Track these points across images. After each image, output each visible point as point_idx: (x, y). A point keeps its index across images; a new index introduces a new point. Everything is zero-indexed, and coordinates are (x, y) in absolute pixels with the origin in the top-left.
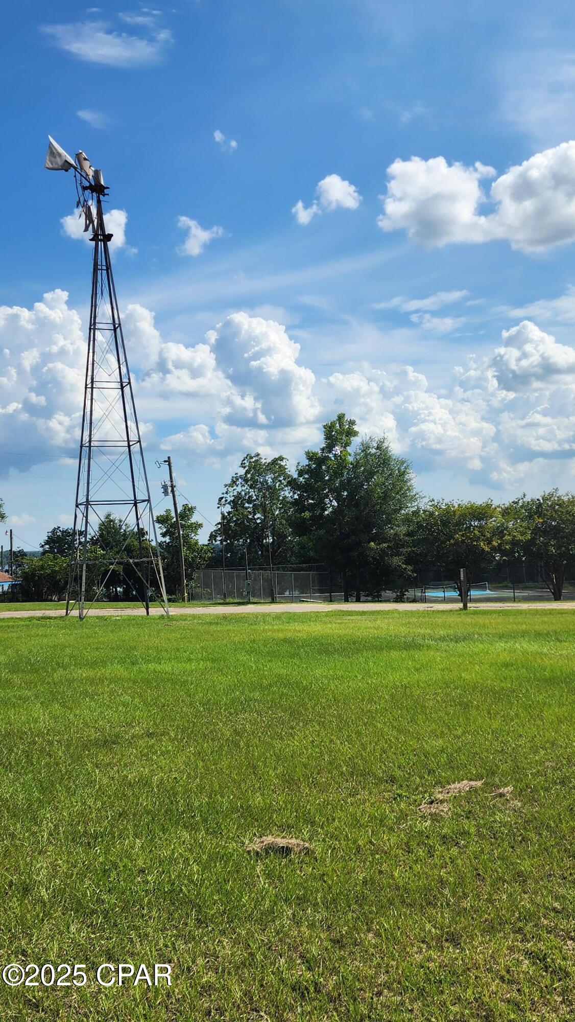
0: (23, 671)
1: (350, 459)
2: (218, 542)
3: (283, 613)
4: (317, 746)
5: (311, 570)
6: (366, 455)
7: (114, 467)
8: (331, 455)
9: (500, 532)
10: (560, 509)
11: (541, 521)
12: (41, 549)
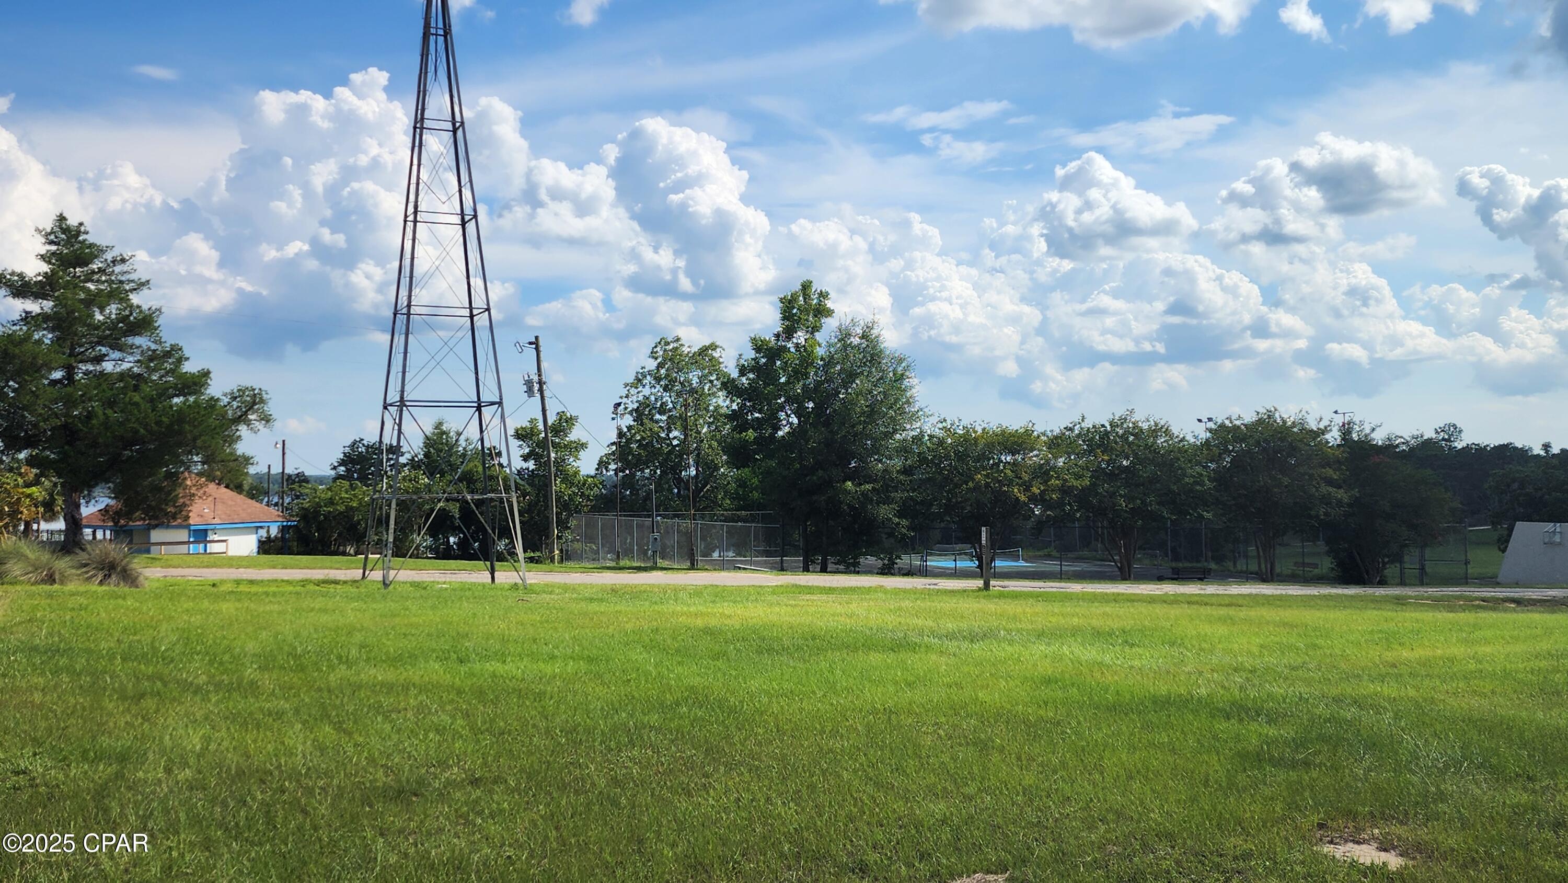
0: (282, 668)
1: (820, 351)
2: (612, 473)
3: (706, 587)
4: (745, 809)
5: (753, 521)
6: (845, 347)
7: (446, 349)
8: (790, 345)
9: (1043, 472)
10: (1136, 442)
11: (1106, 458)
12: (333, 473)
